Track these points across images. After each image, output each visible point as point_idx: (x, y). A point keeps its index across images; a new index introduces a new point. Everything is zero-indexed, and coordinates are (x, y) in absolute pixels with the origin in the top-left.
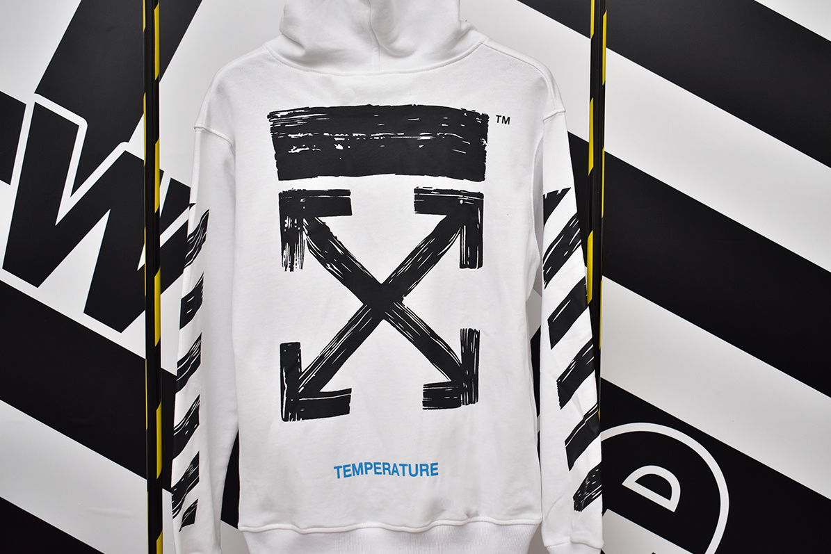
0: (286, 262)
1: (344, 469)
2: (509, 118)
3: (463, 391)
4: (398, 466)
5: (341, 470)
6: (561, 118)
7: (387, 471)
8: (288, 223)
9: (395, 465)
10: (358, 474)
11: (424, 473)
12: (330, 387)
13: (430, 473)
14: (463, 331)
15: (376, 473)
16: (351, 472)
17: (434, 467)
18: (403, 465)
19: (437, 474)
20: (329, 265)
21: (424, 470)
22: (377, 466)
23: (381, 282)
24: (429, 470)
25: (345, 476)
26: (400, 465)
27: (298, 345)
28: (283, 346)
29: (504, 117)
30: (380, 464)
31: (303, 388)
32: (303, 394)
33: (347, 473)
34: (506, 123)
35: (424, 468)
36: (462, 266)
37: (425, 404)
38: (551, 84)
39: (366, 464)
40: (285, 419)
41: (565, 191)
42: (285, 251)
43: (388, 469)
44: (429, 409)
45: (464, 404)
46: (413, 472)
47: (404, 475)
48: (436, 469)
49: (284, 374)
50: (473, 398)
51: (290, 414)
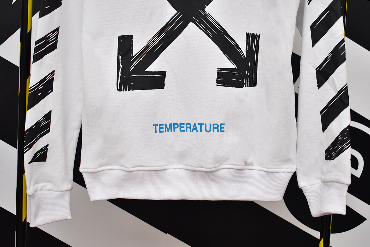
1: (160, 127)
3: (246, 77)
4: (197, 125)
5: (158, 127)
7: (188, 129)
9: (195, 125)
11: (216, 130)
12: (152, 68)
13: (219, 130)
14: (248, 35)
15: (181, 131)
16: (164, 130)
17: (222, 126)
18: (201, 125)
19: (224, 131)
21: (216, 128)
22: (182, 126)
24: (219, 128)
25: (160, 132)
26: (199, 124)
27: (131, 37)
28: (121, 38)
30: (184, 124)
31: (133, 68)
32: (133, 72)
33: (161, 130)
35: (216, 126)
37: (218, 82)
39: (174, 124)
40: (119, 90)
43: (190, 128)
44: (220, 86)
45: (246, 86)
46: (208, 129)
47: (201, 131)
48: (223, 128)
49: (120, 57)
50: (253, 83)
51: (123, 86)
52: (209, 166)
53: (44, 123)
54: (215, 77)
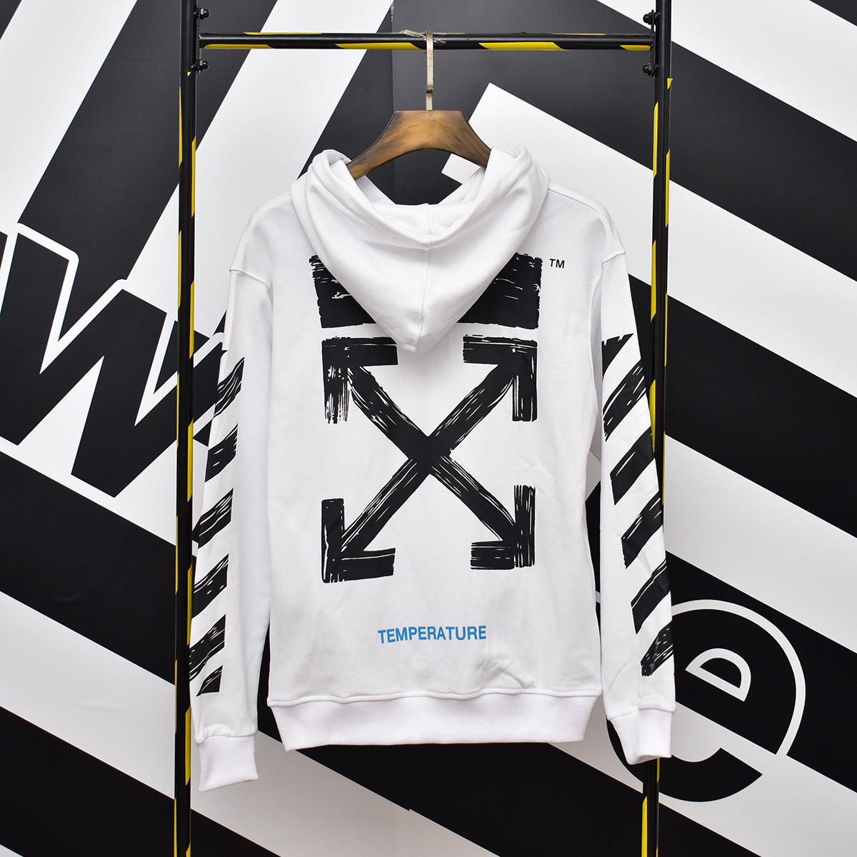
0: (329, 414)
1: (388, 633)
2: (563, 262)
3: (517, 552)
4: (444, 629)
5: (385, 635)
6: (621, 261)
7: (432, 636)
8: (331, 373)
9: (441, 629)
10: (402, 639)
11: (472, 636)
12: (373, 546)
13: (478, 637)
14: (517, 489)
15: (420, 638)
16: (395, 637)
17: (482, 630)
18: (450, 629)
19: (485, 638)
20: (374, 417)
21: (472, 633)
22: (422, 630)
23: (428, 435)
24: (477, 633)
25: (389, 641)
26: (447, 628)
27: (341, 501)
28: (325, 503)
29: (558, 261)
30: (425, 628)
31: (345, 547)
32: (346, 554)
33: (391, 638)
34: (560, 267)
35: (472, 630)
36: (515, 419)
37: (473, 563)
38: (608, 225)
39: (410, 628)
40: (326, 581)
41: (627, 337)
42: (328, 402)
43: (434, 633)
44: (477, 569)
45: (517, 566)
46: (461, 635)
47: (450, 639)
48: (484, 632)
49: (326, 532)
50: (529, 560)
51: (331, 575)
52: (464, 691)
53: (215, 635)
54: (469, 557)
